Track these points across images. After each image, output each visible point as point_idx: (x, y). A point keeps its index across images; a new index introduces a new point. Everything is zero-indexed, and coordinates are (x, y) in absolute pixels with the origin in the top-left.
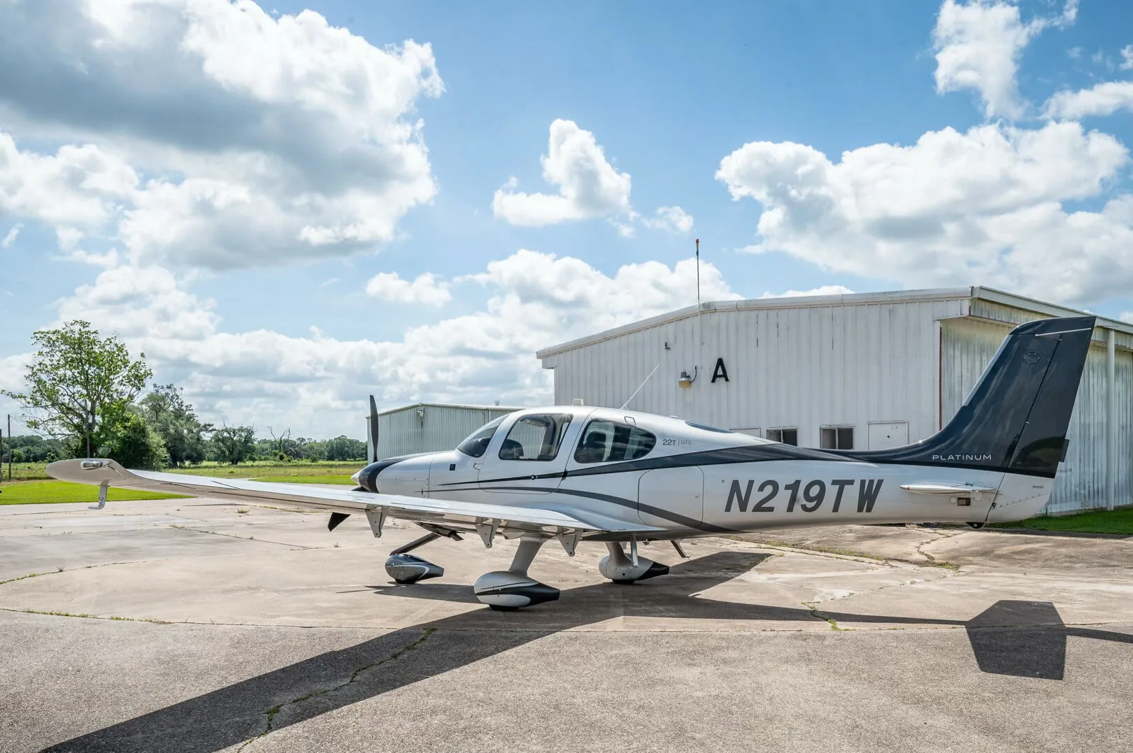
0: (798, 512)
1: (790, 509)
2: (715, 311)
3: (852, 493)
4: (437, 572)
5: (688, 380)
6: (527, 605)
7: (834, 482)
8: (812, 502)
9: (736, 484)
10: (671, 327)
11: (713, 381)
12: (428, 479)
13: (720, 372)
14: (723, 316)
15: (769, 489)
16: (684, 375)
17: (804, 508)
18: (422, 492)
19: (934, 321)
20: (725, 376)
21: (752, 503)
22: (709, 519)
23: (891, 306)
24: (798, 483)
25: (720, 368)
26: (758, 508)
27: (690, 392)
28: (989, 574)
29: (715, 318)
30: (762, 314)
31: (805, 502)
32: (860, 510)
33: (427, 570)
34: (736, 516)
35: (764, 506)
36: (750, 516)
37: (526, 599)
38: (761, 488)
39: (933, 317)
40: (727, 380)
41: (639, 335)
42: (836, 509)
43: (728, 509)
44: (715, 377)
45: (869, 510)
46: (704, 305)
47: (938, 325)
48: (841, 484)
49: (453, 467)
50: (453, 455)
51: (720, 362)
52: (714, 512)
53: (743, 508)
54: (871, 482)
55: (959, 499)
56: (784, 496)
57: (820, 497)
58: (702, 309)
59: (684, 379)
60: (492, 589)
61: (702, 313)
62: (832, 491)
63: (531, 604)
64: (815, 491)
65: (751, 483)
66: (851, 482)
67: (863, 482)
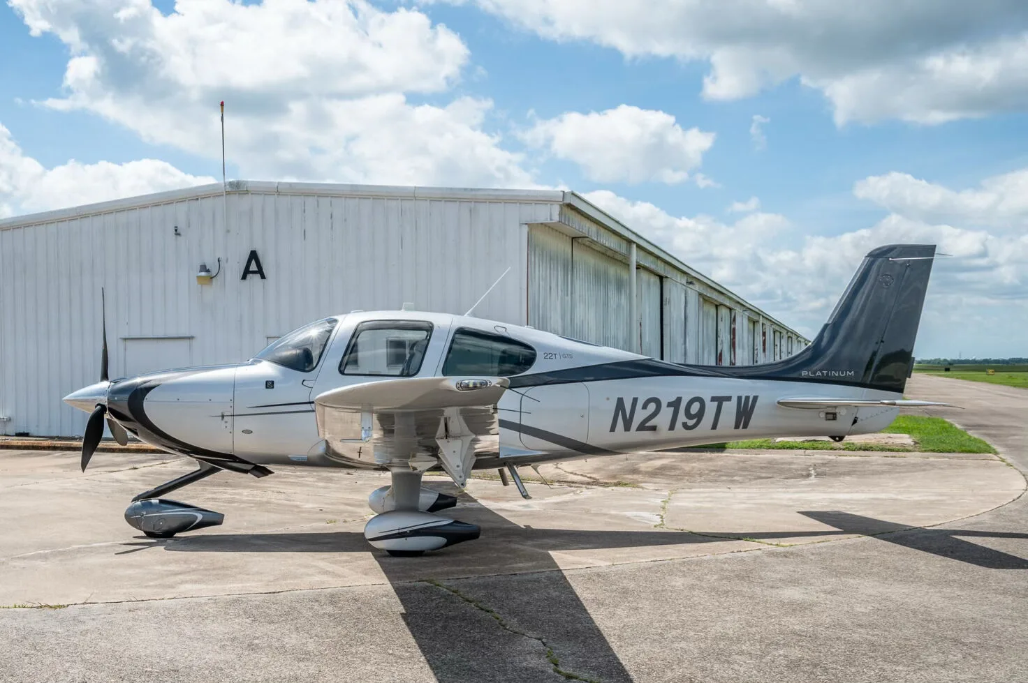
0: (679, 431)
1: (672, 427)
2: (247, 192)
3: (730, 409)
4: (215, 519)
5: (208, 274)
6: (444, 547)
7: (713, 399)
8: (692, 419)
9: (620, 402)
10: (183, 207)
11: (244, 277)
12: (233, 400)
13: (253, 267)
14: (258, 200)
15: (652, 407)
16: (204, 268)
17: (685, 426)
18: (223, 416)
19: (521, 224)
20: (260, 272)
21: (636, 422)
22: (593, 441)
23: (472, 205)
24: (679, 400)
25: (253, 262)
26: (642, 427)
27: (210, 292)
28: (690, 491)
29: (245, 202)
30: (311, 201)
31: (686, 420)
32: (737, 427)
33: (200, 517)
34: (620, 436)
35: (647, 425)
36: (634, 435)
37: (441, 540)
38: (645, 407)
39: (520, 221)
40: (263, 277)
41: (133, 215)
42: (714, 427)
43: (613, 429)
44: (246, 273)
45: (745, 427)
46: (231, 184)
47: (525, 229)
48: (720, 400)
49: (270, 384)
50: (266, 369)
51: (253, 256)
52: (598, 433)
53: (627, 427)
54: (747, 398)
55: (827, 414)
56: (666, 414)
57: (700, 415)
58: (228, 189)
59: (203, 274)
60: (397, 532)
61: (228, 193)
62: (711, 408)
63: (446, 545)
64: (695, 408)
65: (635, 400)
66: (729, 399)
67: (739, 398)
